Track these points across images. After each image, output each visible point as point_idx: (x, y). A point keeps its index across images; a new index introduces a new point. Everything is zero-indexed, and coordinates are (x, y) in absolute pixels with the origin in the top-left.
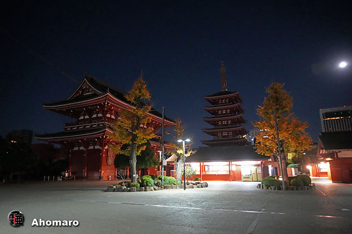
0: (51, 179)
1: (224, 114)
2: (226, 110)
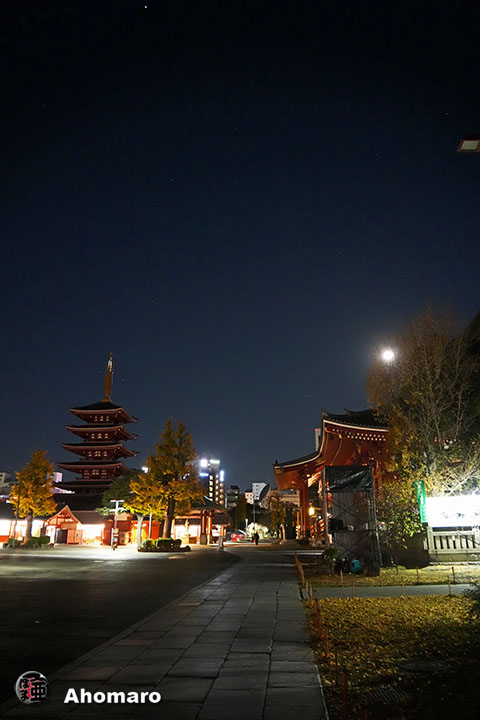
1: (99, 440)
2: (103, 433)
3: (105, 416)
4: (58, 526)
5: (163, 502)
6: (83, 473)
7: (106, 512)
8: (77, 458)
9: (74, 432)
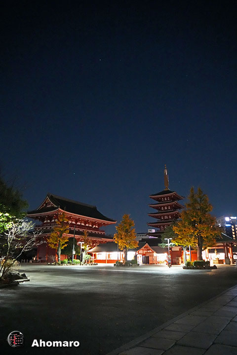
0: (26, 262)
1: (166, 210)
2: (167, 206)
3: (167, 197)
4: (143, 255)
5: (194, 239)
6: (160, 227)
7: (163, 245)
8: (156, 220)
9: (153, 207)
